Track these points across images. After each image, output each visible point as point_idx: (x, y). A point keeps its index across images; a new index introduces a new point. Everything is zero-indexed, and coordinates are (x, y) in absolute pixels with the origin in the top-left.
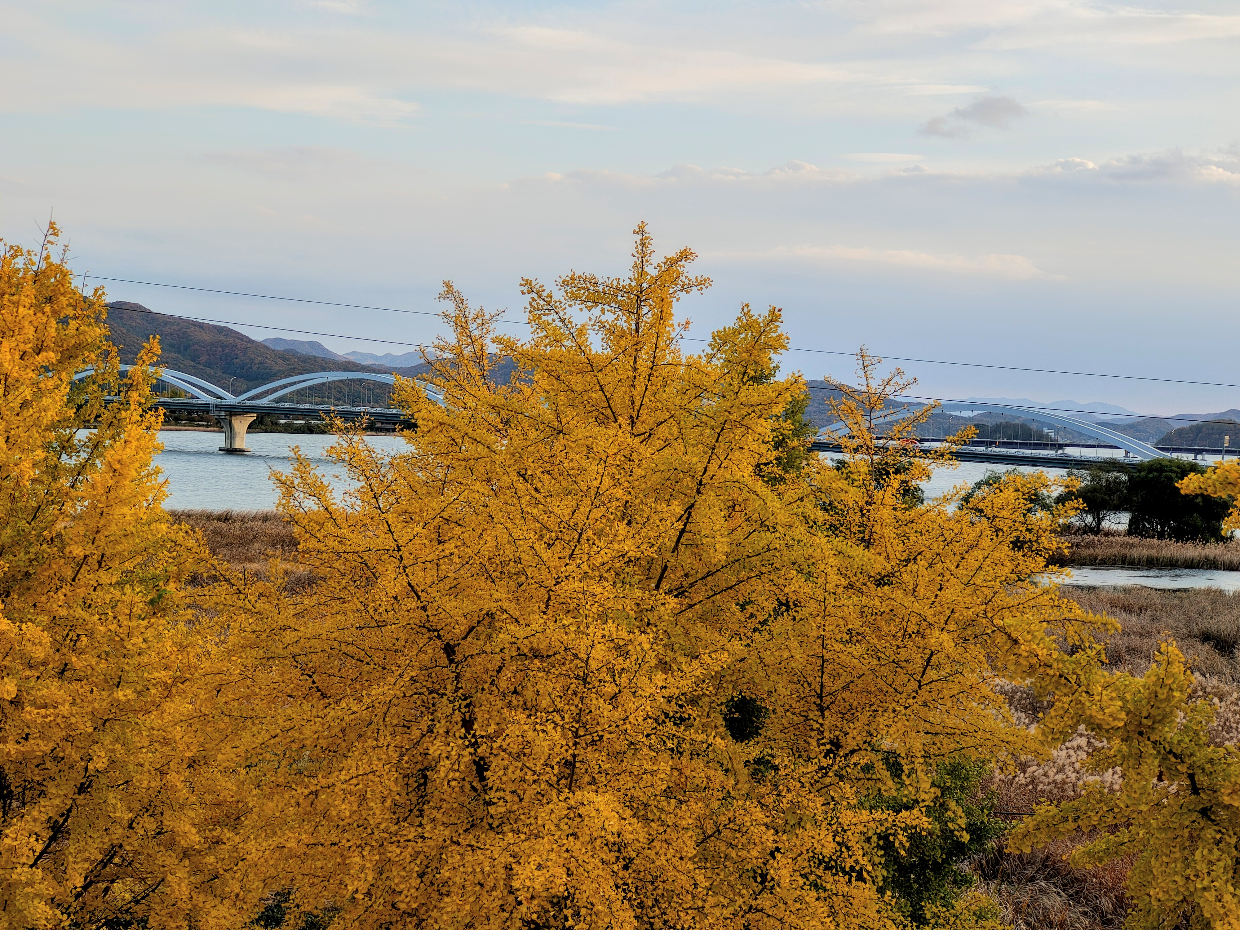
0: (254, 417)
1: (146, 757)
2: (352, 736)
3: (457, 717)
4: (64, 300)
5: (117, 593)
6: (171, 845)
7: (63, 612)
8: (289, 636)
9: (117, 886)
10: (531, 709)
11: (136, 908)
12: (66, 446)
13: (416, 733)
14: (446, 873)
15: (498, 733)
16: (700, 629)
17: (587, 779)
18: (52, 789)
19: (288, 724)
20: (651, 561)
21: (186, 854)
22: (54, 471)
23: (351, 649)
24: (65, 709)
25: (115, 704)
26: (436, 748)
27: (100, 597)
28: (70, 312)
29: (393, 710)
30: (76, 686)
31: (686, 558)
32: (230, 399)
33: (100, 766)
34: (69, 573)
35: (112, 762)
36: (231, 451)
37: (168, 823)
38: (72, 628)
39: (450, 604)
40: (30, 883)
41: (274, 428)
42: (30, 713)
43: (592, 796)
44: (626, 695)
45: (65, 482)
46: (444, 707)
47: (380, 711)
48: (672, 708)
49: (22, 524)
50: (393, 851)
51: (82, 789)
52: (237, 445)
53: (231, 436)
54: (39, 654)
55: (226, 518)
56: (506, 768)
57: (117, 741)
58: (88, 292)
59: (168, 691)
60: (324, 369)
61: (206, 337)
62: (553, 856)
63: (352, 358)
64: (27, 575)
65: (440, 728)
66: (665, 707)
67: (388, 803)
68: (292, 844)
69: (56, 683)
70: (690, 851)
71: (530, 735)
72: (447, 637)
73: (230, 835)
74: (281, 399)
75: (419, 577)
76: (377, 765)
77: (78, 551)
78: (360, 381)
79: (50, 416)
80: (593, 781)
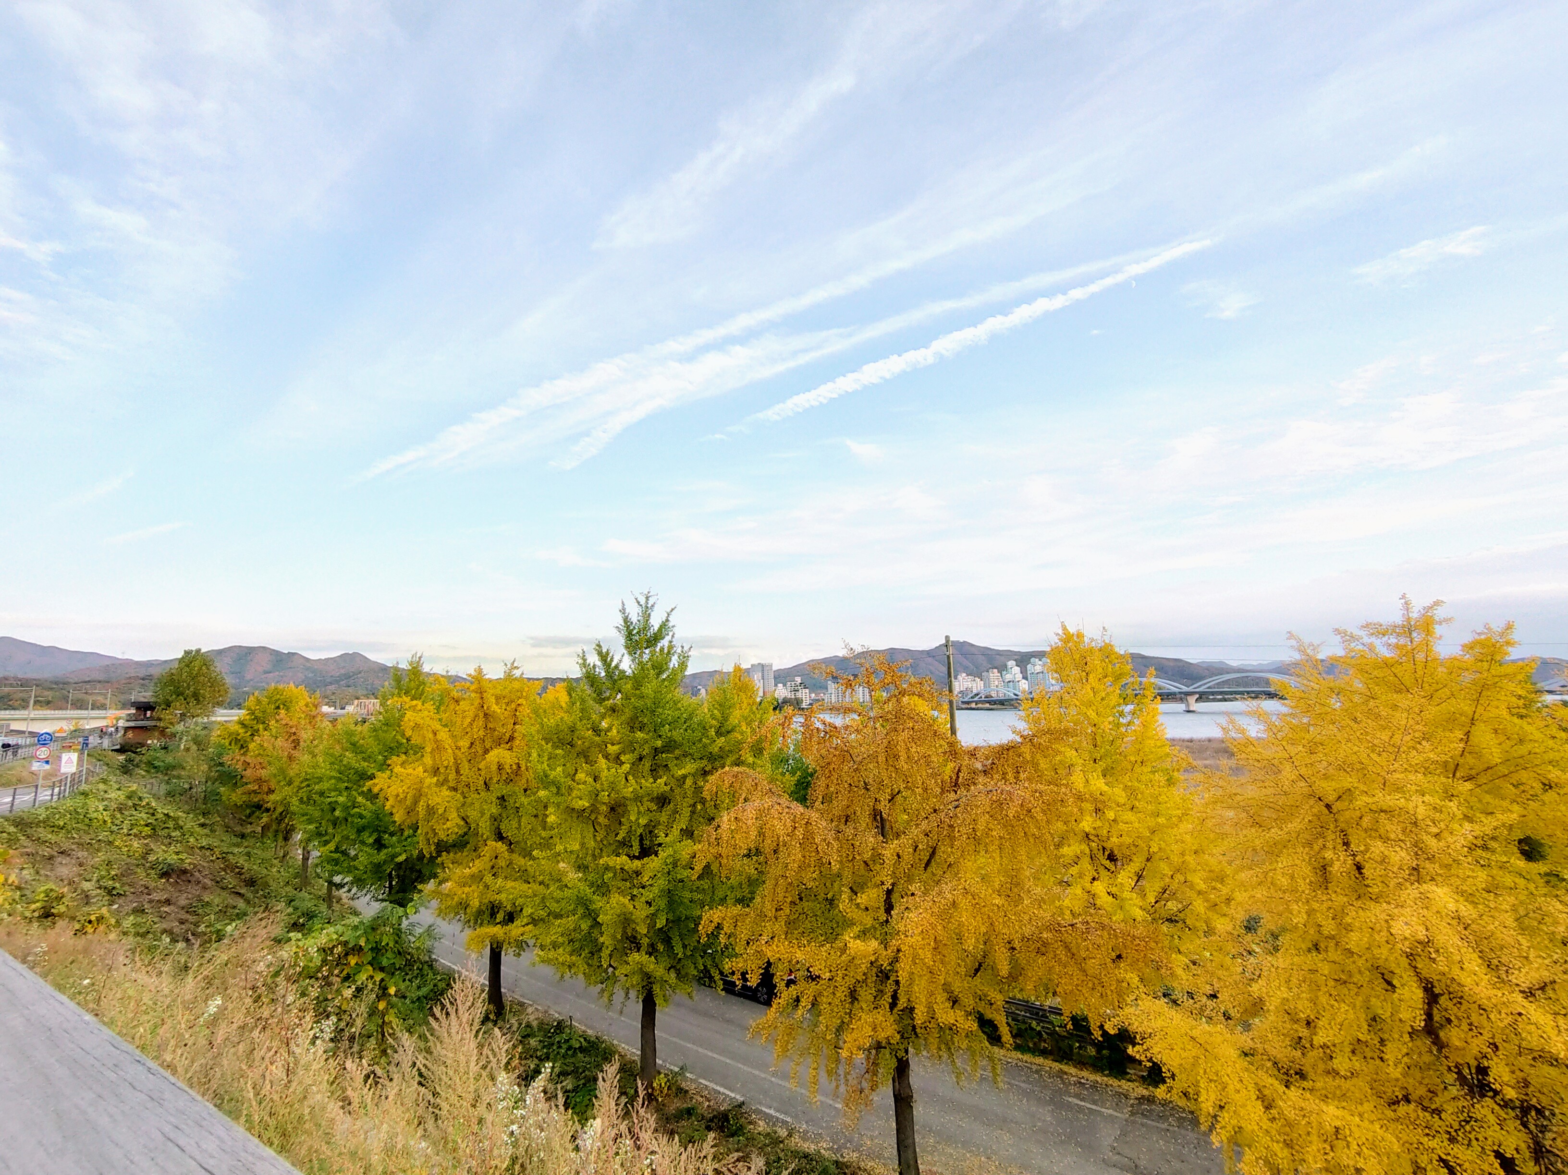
0: (1197, 696)
1: (1174, 847)
2: (1280, 847)
3: (1339, 841)
4: (1113, 656)
5: (1152, 776)
6: (1192, 887)
7: (1130, 784)
8: (1239, 798)
9: (1169, 903)
10: (1385, 839)
11: (1179, 915)
12: (1121, 714)
13: (1316, 848)
14: (1348, 920)
15: (1367, 850)
16: (1488, 798)
17: (1429, 878)
18: (1135, 858)
19: (1245, 839)
20: (1446, 762)
21: (1199, 893)
22: (1118, 725)
23: (1271, 805)
24: (1136, 825)
25: (1158, 824)
26: (1329, 855)
27: (1143, 778)
28: (1116, 661)
29: (1301, 836)
30: (1139, 815)
31: (1470, 760)
32: (1185, 689)
33: (1155, 850)
34: (1130, 768)
35: (1160, 849)
36: (1189, 711)
37: (1189, 878)
38: (1135, 790)
39: (1324, 784)
40: (1131, 899)
41: (1208, 700)
42: (1122, 826)
43: (1435, 888)
44: (1445, 834)
45: (1123, 729)
46: (1330, 836)
47: (1294, 835)
48: (1479, 842)
49: (1108, 747)
50: (1315, 905)
51: (1148, 860)
52: (1191, 709)
53: (1188, 705)
54: (1122, 801)
55: (1191, 741)
56: (1375, 869)
57: (1160, 840)
58: (1122, 652)
59: (1180, 819)
60: (1228, 673)
61: (1171, 664)
62: (1414, 919)
63: (1241, 667)
64: (1112, 768)
65: (1330, 845)
66: (1475, 842)
67: (1308, 881)
68: (1259, 896)
69: (1130, 813)
70: (1510, 922)
71: (1386, 853)
72: (1326, 801)
73: (1220, 886)
74: (1209, 688)
75: (1303, 771)
76: (1298, 862)
77: (1133, 759)
78: (1247, 677)
79: (1112, 704)
80: (1433, 879)
